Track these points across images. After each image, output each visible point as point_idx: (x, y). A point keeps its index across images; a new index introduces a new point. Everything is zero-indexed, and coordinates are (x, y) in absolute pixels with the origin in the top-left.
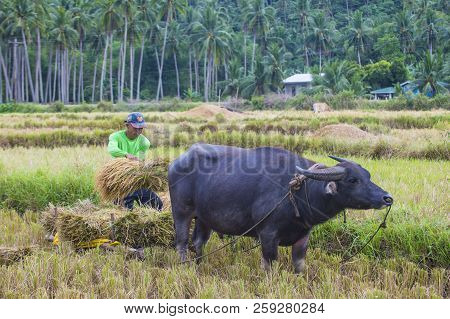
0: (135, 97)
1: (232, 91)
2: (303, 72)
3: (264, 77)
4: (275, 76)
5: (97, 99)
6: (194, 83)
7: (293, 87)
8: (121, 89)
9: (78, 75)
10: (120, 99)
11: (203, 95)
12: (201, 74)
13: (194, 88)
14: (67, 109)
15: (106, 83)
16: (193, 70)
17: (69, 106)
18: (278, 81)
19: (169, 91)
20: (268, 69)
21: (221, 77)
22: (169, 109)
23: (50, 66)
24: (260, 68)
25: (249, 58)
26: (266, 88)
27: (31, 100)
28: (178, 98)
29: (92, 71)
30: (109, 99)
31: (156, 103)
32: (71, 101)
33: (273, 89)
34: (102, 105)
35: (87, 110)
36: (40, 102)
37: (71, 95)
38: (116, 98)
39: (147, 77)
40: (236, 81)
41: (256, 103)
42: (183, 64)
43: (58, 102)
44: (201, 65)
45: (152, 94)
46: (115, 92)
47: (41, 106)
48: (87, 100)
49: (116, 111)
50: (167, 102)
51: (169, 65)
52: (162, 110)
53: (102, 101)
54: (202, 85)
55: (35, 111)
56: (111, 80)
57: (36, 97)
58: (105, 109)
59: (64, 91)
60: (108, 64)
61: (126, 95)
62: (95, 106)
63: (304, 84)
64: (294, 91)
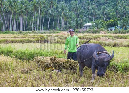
0: (42, 29)
2: (89, 23)
3: (78, 24)
4: (81, 24)
5: (31, 30)
6: (58, 25)
7: (86, 27)
8: (38, 28)
9: (26, 23)
10: (38, 30)
11: (61, 29)
12: (60, 23)
13: (58, 27)
14: (23, 33)
15: (34, 25)
16: (58, 22)
17: (24, 32)
18: (82, 25)
19: (51, 28)
20: (79, 22)
21: (66, 24)
22: (52, 33)
23: (18, 21)
24: (77, 21)
25: (74, 19)
26: (79, 27)
27: (13, 30)
28: (54, 30)
29: (29, 22)
30: (34, 30)
31: (47, 31)
32: (24, 30)
33: (81, 28)
34: (33, 32)
35: (29, 33)
36: (15, 30)
37: (24, 29)
38: (36, 30)
39: (45, 24)
40: (70, 25)
41: (76, 31)
42: (55, 20)
43: (20, 31)
44: (60, 21)
45: (46, 29)
46: (36, 28)
47: (15, 32)
48: (28, 30)
49: (37, 33)
50: (51, 31)
51: (51, 21)
52: (50, 33)
53: (33, 31)
54: (60, 26)
55: (14, 33)
56: (35, 25)
59: (22, 27)
60: (34, 20)
61: (39, 29)
62: (31, 32)
63: (89, 26)
64: (86, 28)
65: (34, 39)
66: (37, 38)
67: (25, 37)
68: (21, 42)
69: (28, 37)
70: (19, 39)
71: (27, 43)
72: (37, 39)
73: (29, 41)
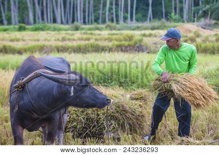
0: (132, 20)
1: (205, 14)
5: (104, 22)
6: (175, 8)
8: (121, 14)
9: (89, 3)
10: (121, 21)
11: (182, 17)
12: (181, 2)
13: (176, 12)
14: (83, 29)
15: (110, 9)
17: (84, 26)
19: (157, 15)
21: (196, 3)
22: (158, 28)
27: (55, 21)
28: (164, 20)
30: (113, 21)
31: (147, 24)
32: (84, 23)
34: (109, 26)
35: (97, 29)
36: (62, 23)
37: (84, 18)
38: (117, 21)
39: (140, 4)
40: (208, 6)
43: (76, 23)
45: (144, 18)
46: (117, 16)
47: (62, 26)
48: (96, 20)
49: (119, 30)
50: (157, 23)
52: (153, 29)
53: (108, 23)
54: (181, 10)
55: (59, 30)
56: (114, 7)
57: (59, 20)
58: (111, 28)
59: (79, 14)
61: (125, 19)
62: (103, 26)
65: (110, 44)
66: (117, 40)
67: (88, 39)
68: (78, 50)
69: (96, 40)
70: (75, 44)
71: (94, 54)
72: (117, 43)
73: (98, 49)
